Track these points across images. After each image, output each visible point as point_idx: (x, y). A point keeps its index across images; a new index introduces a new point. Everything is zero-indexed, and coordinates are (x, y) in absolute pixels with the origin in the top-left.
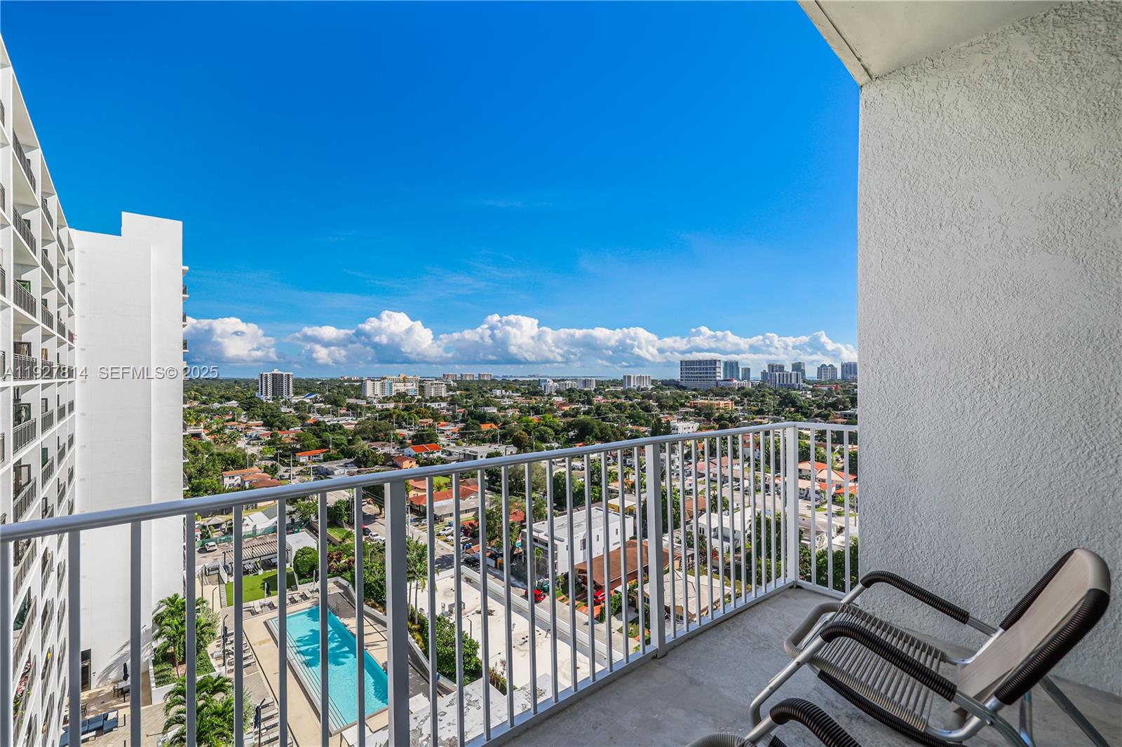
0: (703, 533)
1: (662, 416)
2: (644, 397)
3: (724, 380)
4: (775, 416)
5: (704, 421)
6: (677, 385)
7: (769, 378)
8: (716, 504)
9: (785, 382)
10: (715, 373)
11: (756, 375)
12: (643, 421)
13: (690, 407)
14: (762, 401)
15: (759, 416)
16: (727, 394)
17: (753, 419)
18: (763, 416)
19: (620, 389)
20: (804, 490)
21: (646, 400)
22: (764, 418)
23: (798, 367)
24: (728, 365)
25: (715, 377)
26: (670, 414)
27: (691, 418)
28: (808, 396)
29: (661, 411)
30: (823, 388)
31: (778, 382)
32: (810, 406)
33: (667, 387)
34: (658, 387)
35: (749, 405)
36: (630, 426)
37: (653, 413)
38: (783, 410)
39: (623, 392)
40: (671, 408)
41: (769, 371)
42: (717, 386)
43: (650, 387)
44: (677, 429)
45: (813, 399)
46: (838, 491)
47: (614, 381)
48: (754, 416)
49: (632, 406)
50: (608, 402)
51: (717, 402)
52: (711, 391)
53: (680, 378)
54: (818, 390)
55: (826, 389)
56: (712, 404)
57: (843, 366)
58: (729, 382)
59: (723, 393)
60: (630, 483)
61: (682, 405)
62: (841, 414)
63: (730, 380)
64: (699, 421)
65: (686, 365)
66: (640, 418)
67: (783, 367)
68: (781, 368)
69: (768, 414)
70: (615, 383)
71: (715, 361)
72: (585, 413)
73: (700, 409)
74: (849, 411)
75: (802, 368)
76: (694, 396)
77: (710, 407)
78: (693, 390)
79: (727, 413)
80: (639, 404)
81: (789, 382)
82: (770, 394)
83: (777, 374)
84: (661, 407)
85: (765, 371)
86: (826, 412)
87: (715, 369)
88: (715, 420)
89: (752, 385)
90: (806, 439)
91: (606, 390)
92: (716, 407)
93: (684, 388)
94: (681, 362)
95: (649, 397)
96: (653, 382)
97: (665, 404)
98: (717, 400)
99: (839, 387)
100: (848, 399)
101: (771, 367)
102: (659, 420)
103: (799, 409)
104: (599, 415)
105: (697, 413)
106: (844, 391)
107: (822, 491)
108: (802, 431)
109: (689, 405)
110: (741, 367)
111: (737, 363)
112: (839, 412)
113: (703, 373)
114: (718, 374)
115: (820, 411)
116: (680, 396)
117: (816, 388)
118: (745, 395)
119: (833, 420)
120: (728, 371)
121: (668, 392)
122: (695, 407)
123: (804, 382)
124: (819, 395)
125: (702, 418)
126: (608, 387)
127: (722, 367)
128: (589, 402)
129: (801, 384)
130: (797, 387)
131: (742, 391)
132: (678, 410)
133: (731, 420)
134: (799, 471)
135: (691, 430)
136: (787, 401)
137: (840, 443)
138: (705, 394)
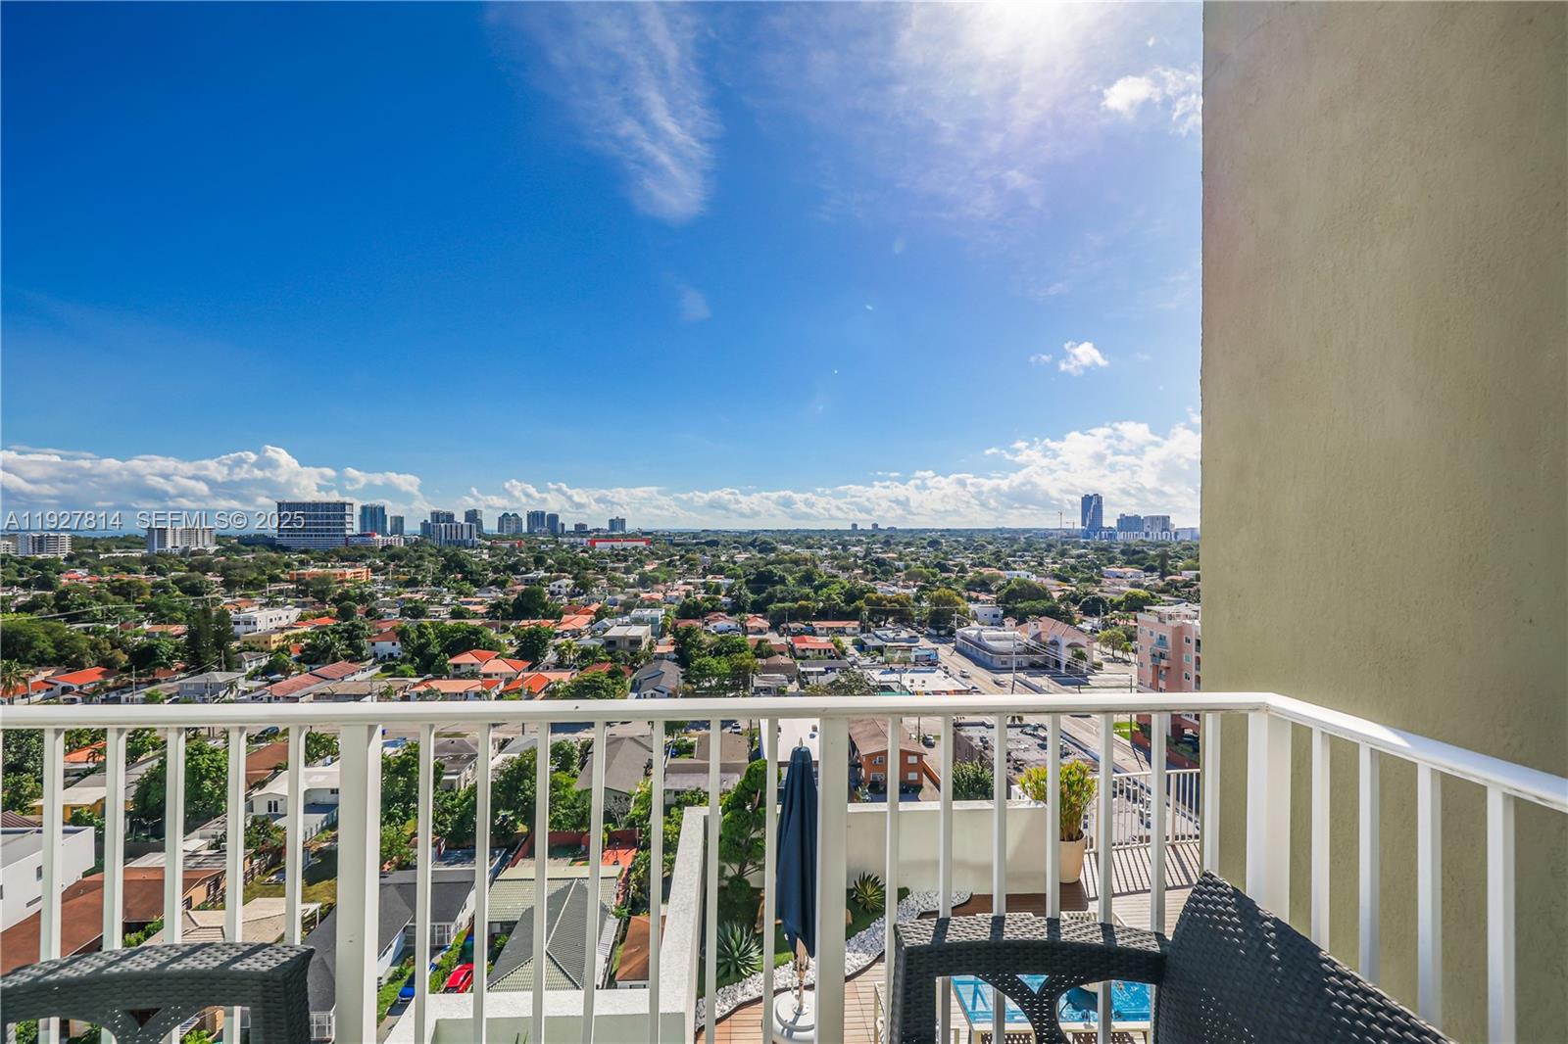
0: (276, 810)
1: (227, 600)
2: (192, 568)
3: (359, 535)
4: (433, 588)
5: (314, 603)
6: (270, 544)
7: (431, 532)
8: (310, 750)
9: (454, 538)
10: (343, 524)
11: (412, 527)
13: (291, 582)
14: (417, 567)
15: (409, 590)
16: (363, 557)
17: (399, 594)
18: (414, 589)
19: (137, 554)
21: (197, 573)
22: (417, 592)
23: (472, 516)
24: (369, 511)
25: (343, 530)
26: (249, 597)
27: (289, 601)
28: (483, 556)
29: (229, 591)
30: (503, 545)
31: (443, 538)
32: (485, 570)
33: (248, 549)
34: (229, 549)
35: (395, 572)
36: (146, 626)
37: (205, 596)
38: (445, 579)
39: (143, 560)
40: (250, 584)
41: (433, 520)
42: (346, 545)
43: (212, 549)
44: (255, 623)
45: (490, 560)
46: (507, 688)
47: (125, 539)
48: (401, 590)
49: (156, 586)
50: (99, 581)
51: (341, 571)
52: (336, 553)
53: (275, 531)
54: (498, 548)
55: (507, 545)
56: (331, 574)
57: (529, 516)
58: (367, 539)
59: (354, 556)
61: (274, 579)
62: (522, 579)
63: (369, 535)
64: (304, 605)
65: (292, 511)
66: (174, 609)
67: (452, 516)
68: (450, 517)
69: (422, 586)
70: (128, 542)
71: (347, 505)
72: (20, 609)
73: (307, 584)
74: (530, 575)
75: (479, 517)
76: (301, 562)
77: (328, 580)
78: (301, 552)
79: (356, 588)
80: (178, 581)
81: (459, 538)
82: (431, 555)
83: (442, 525)
84: (229, 585)
85: (426, 521)
86: (504, 577)
87: (343, 517)
88: (334, 601)
89: (406, 542)
90: (472, 618)
91: (102, 556)
92: (339, 579)
94: (282, 505)
95: (206, 567)
96: (219, 539)
97: (238, 578)
98: (344, 566)
99: (523, 543)
100: (532, 559)
102: (220, 610)
103: (468, 575)
104: (62, 609)
105: (301, 592)
106: (529, 549)
107: (484, 692)
108: (469, 607)
109: (287, 578)
110: (389, 513)
111: (384, 509)
112: (519, 577)
113: (322, 524)
114: (348, 526)
115: (495, 576)
116: (273, 563)
117: (494, 545)
119: (512, 588)
120: (368, 521)
121: (249, 557)
122: (299, 580)
123: (479, 536)
124: (498, 555)
125: (310, 599)
126: (108, 550)
127: (357, 514)
128: (45, 584)
129: (476, 539)
130: (470, 544)
131: (390, 552)
132: (265, 587)
133: (362, 599)
134: (457, 666)
135: (284, 623)
136: (454, 564)
137: (516, 619)
138: (324, 559)
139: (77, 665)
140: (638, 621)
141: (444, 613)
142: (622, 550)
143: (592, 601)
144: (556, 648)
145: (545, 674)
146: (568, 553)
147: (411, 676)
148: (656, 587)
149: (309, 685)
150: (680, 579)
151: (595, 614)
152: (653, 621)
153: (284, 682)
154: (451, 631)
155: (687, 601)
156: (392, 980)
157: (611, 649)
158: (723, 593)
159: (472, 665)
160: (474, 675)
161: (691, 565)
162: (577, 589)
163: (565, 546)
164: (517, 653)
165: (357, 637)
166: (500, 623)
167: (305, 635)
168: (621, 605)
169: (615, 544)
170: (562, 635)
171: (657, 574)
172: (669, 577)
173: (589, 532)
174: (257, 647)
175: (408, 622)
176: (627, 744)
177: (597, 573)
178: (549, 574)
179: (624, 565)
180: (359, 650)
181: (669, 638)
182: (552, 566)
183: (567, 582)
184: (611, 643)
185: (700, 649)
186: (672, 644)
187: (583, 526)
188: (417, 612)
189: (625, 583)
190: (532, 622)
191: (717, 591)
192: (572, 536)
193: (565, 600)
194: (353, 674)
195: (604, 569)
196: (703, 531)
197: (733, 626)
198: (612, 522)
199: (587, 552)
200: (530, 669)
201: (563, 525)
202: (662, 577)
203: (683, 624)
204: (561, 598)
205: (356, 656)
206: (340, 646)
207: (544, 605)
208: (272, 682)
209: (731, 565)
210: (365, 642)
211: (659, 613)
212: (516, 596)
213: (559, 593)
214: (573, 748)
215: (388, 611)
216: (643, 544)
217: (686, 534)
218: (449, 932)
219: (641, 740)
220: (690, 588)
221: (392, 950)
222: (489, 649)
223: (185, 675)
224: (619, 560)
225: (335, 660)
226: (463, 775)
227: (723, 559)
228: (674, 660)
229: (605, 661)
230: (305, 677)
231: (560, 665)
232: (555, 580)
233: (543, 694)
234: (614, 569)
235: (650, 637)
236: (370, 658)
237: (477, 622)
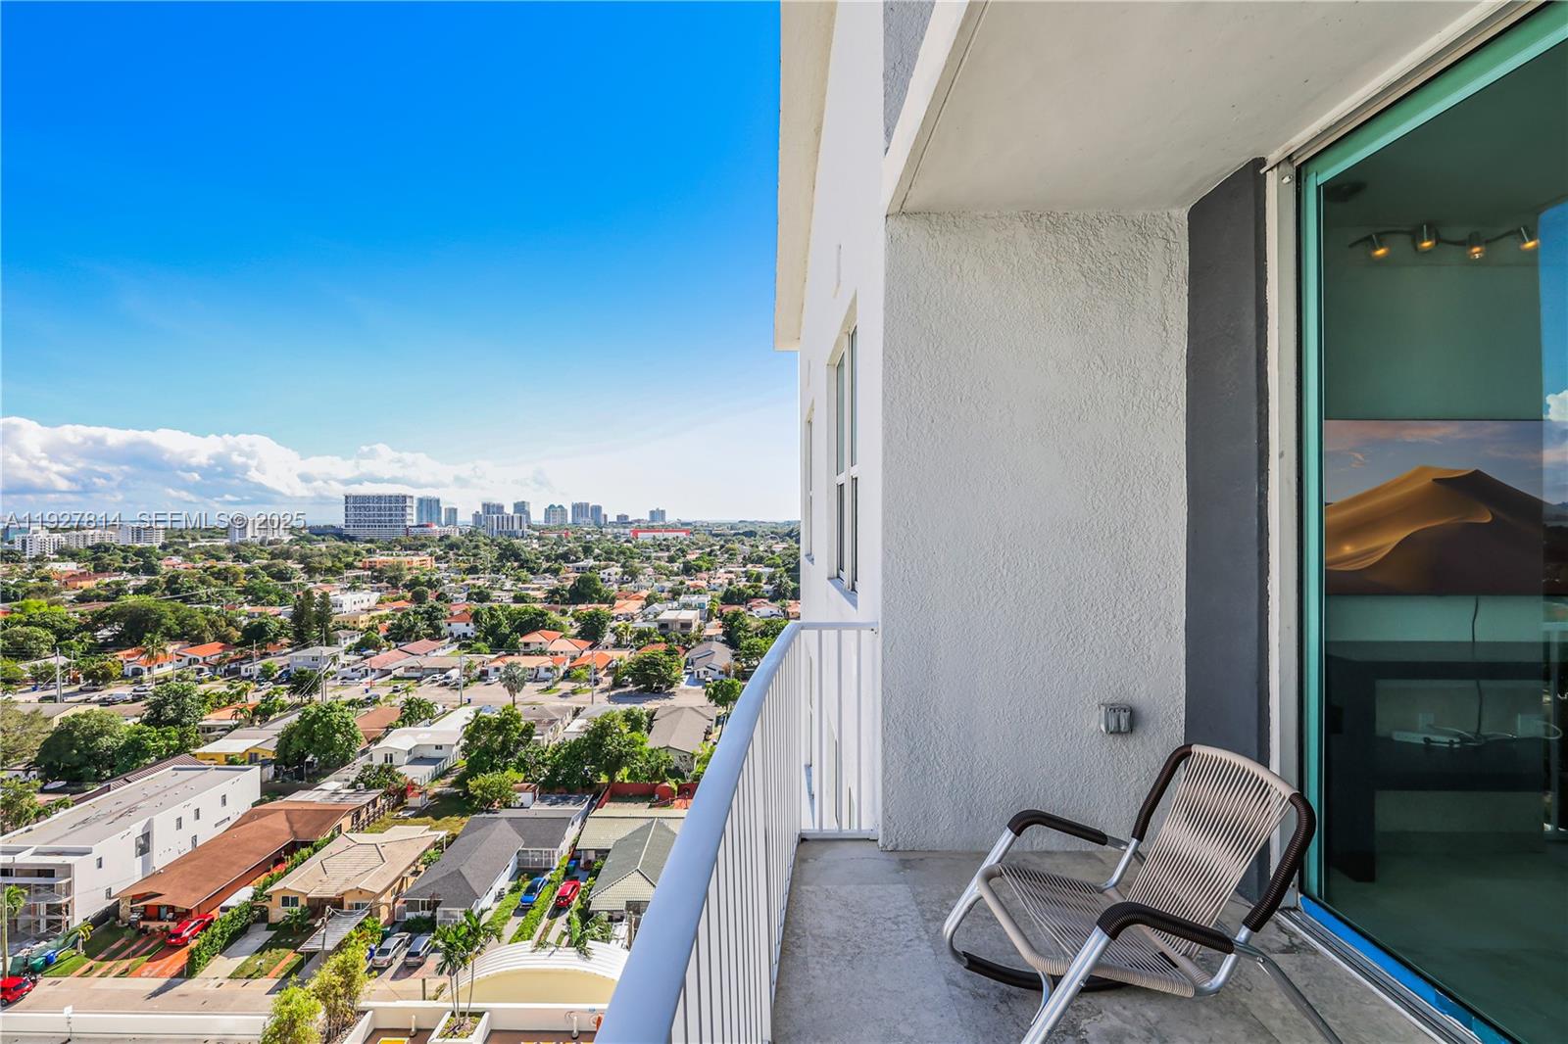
0: (391, 761)
1: (311, 585)
2: (274, 556)
3: (417, 527)
4: (493, 575)
5: (387, 588)
6: (340, 535)
7: (483, 523)
8: (414, 713)
9: (505, 529)
10: (402, 515)
11: (465, 518)
12: (273, 597)
13: (364, 568)
14: (475, 555)
15: (472, 576)
16: (424, 546)
17: (463, 581)
18: (477, 576)
19: (222, 543)
20: (533, 669)
21: (281, 561)
22: (478, 579)
23: (520, 508)
24: (424, 504)
25: (403, 521)
26: (328, 582)
27: (364, 586)
28: (534, 546)
29: (310, 577)
30: (552, 535)
31: (495, 528)
32: (537, 558)
33: (320, 538)
34: (301, 539)
35: (456, 560)
36: (247, 608)
37: (293, 581)
38: (504, 566)
39: (229, 549)
40: (329, 570)
41: (484, 512)
42: (407, 535)
43: (287, 538)
44: (341, 606)
45: (541, 549)
46: (572, 664)
48: (465, 577)
49: (248, 572)
50: (195, 568)
51: (408, 559)
52: (398, 542)
53: (343, 522)
54: (545, 538)
55: (555, 536)
56: (401, 562)
57: (573, 507)
58: (425, 529)
59: (417, 547)
60: (249, 708)
61: (349, 566)
62: (573, 567)
63: (427, 526)
64: (379, 590)
65: (355, 503)
66: (268, 592)
67: (502, 507)
68: (500, 508)
69: (484, 573)
70: (211, 533)
71: (405, 497)
72: (137, 591)
73: (381, 571)
74: (581, 563)
75: (526, 509)
76: (369, 551)
77: (398, 568)
78: (367, 542)
79: (424, 575)
80: (264, 568)
81: (510, 529)
82: (486, 545)
83: (495, 516)
84: (310, 570)
85: (478, 512)
86: (556, 566)
87: (404, 509)
88: (405, 586)
89: (460, 532)
90: (534, 602)
91: (191, 545)
92: (407, 566)
93: (352, 539)
94: (346, 497)
95: (286, 555)
96: (293, 530)
97: (317, 565)
98: (407, 555)
99: (570, 533)
100: (580, 549)
101: (487, 507)
102: (308, 593)
103: (524, 564)
104: (174, 592)
105: (375, 578)
106: (575, 538)
107: (555, 667)
108: (529, 592)
109: (360, 565)
110: (443, 506)
111: (438, 501)
112: (570, 565)
113: (385, 516)
114: (408, 517)
115: (549, 564)
116: (345, 552)
117: (544, 535)
118: (451, 547)
119: (565, 576)
120: (425, 513)
121: (323, 546)
122: (371, 568)
123: (529, 527)
124: (548, 544)
125: (384, 584)
126: (194, 540)
127: (415, 505)
128: (150, 570)
129: (526, 530)
130: (520, 535)
131: (447, 542)
132: (342, 574)
133: (430, 584)
134: (527, 645)
135: (365, 605)
136: (509, 553)
137: (574, 604)
138: (388, 548)
139: (198, 640)
140: (686, 606)
141: (507, 598)
142: (664, 540)
143: (641, 587)
144: (613, 630)
145: (606, 652)
146: (613, 543)
147: (485, 653)
148: (699, 575)
149: (399, 660)
150: (721, 567)
151: (646, 599)
152: (701, 607)
153: (377, 657)
154: (519, 613)
155: (731, 588)
156: (512, 891)
157: (664, 631)
158: (764, 581)
159: (541, 644)
160: (542, 653)
161: (731, 555)
162: (626, 577)
163: (609, 537)
164: (579, 633)
165: (436, 618)
166: (560, 607)
167: (387, 617)
168: (669, 592)
169: (657, 534)
170: (616, 618)
171: (701, 563)
172: (712, 565)
173: (631, 523)
174: (351, 625)
175: (475, 606)
176: (688, 714)
177: (642, 562)
178: (598, 563)
179: (667, 554)
180: (438, 629)
181: (716, 622)
182: (599, 555)
183: (616, 570)
184: (664, 626)
185: (746, 631)
186: (721, 627)
187: (626, 517)
188: (482, 597)
189: (670, 572)
190: (590, 606)
191: (758, 578)
192: (615, 527)
193: (616, 587)
194: (435, 651)
195: (648, 558)
196: (740, 522)
197: (775, 612)
198: (652, 513)
199: (631, 542)
200: (591, 647)
201: (605, 516)
202: (705, 566)
203: (729, 610)
204: (612, 585)
205: (436, 635)
206: (422, 625)
207: (598, 591)
208: (366, 657)
209: (770, 555)
210: (443, 623)
211: (705, 599)
212: (572, 583)
213: (609, 581)
214: (642, 714)
215: (456, 595)
216: (684, 534)
217: (724, 524)
218: (553, 856)
219: (700, 710)
220: (732, 576)
221: (509, 869)
222: (554, 630)
223: (290, 650)
224: (662, 550)
225: (417, 639)
226: (546, 736)
227: (761, 548)
228: (723, 642)
229: (659, 642)
230: (394, 652)
231: (618, 645)
232: (604, 569)
233: (605, 671)
234: (658, 558)
235: (698, 621)
236: (446, 637)
237: (538, 606)
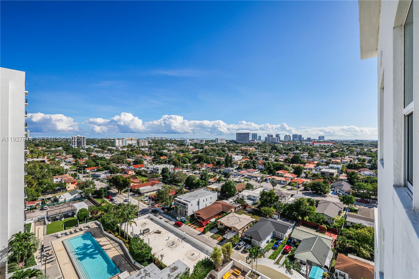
0: (243, 198)
1: (229, 153)
2: (223, 146)
3: (252, 140)
4: (269, 154)
6: (234, 142)
7: (267, 140)
8: (249, 187)
9: (273, 141)
10: (248, 138)
11: (263, 139)
12: (222, 156)
13: (240, 150)
14: (265, 148)
15: (264, 154)
16: (253, 145)
17: (262, 155)
19: (214, 143)
20: (279, 181)
21: (224, 148)
22: (266, 154)
23: (277, 136)
24: (253, 135)
25: (248, 139)
26: (232, 153)
27: (240, 154)
28: (281, 146)
29: (229, 151)
30: (286, 143)
31: (271, 141)
32: (282, 150)
33: (231, 143)
34: (228, 143)
35: (260, 149)
36: (217, 157)
37: (226, 152)
38: (272, 151)
39: (215, 145)
40: (233, 150)
42: (249, 142)
43: (225, 143)
44: (234, 159)
45: (283, 147)
46: (291, 181)
47: (212, 140)
48: (262, 153)
49: (218, 150)
50: (209, 148)
51: (249, 148)
52: (247, 144)
53: (236, 139)
54: (285, 144)
55: (287, 143)
56: (247, 149)
57: (293, 136)
58: (253, 141)
59: (251, 145)
60: (217, 179)
61: (237, 149)
62: (292, 153)
63: (254, 140)
64: (243, 155)
65: (238, 135)
66: (221, 154)
67: (273, 136)
69: (267, 153)
70: (212, 141)
71: (249, 133)
72: (201, 152)
73: (243, 151)
74: (295, 152)
75: (279, 136)
76: (241, 146)
77: (247, 150)
78: (240, 144)
79: (253, 152)
80: (221, 149)
82: (268, 145)
83: (270, 138)
84: (229, 150)
85: (266, 137)
86: (287, 152)
87: (249, 136)
88: (248, 155)
89: (262, 142)
90: (280, 162)
91: (209, 144)
92: (249, 150)
93: (238, 143)
94: (237, 133)
95: (225, 146)
96: (226, 141)
98: (249, 147)
99: (292, 143)
100: (295, 147)
101: (269, 136)
102: (228, 155)
103: (278, 151)
104: (206, 153)
105: (242, 153)
106: (293, 144)
107: (286, 181)
108: (279, 159)
109: (239, 149)
110: (258, 135)
111: (256, 134)
113: (244, 138)
114: (250, 138)
115: (285, 152)
116: (236, 146)
118: (259, 146)
119: (290, 155)
120: (253, 137)
121: (232, 145)
122: (241, 150)
123: (280, 141)
124: (285, 146)
125: (244, 154)
126: (210, 143)
127: (251, 135)
128: (203, 148)
129: (279, 142)
130: (277, 143)
131: (258, 144)
132: (235, 151)
133: (254, 155)
134: (278, 173)
135: (240, 159)
136: (274, 148)
137: (292, 163)
138: (245, 145)
139: (209, 163)
140: (332, 168)
141: (273, 160)
142: (324, 146)
143: (315, 160)
144: (305, 173)
145: (302, 179)
146: (305, 146)
147: (267, 174)
148: (337, 158)
149: (246, 173)
150: (347, 156)
151: (316, 164)
152: (338, 169)
153: (241, 171)
154: (276, 164)
155: (351, 163)
156: (271, 242)
157: (323, 175)
158: (367, 162)
159: (282, 174)
160: (282, 176)
161: (351, 152)
162: (309, 157)
163: (304, 144)
164: (293, 172)
165: (255, 164)
166: (288, 164)
167: (244, 162)
168: (325, 162)
169: (321, 144)
170: (306, 169)
171: (338, 154)
172: (343, 155)
173: (312, 140)
174: (236, 163)
175: (265, 161)
176: (331, 204)
177: (315, 152)
178: (300, 152)
179: (325, 150)
180: (255, 167)
181: (344, 174)
182: (301, 150)
183: (306, 154)
184: (323, 173)
185: (357, 179)
186: (346, 176)
187: (310, 138)
188: (266, 159)
189: (326, 156)
190: (297, 164)
191: (364, 160)
192: (306, 141)
193: (306, 159)
194: (254, 172)
195: (318, 151)
196: (355, 140)
197: (372, 173)
198: (319, 137)
199: (311, 146)
200: (297, 177)
201: (303, 138)
202: (340, 155)
203: (350, 171)
204: (305, 159)
205: (255, 168)
206: (251, 165)
207: (300, 160)
208: (239, 171)
209: (370, 153)
210: (256, 165)
211: (340, 166)
212: (292, 157)
213: (304, 157)
214: (314, 201)
215: (260, 158)
216: (331, 144)
217: (348, 141)
218: (284, 236)
219: (337, 204)
220: (352, 159)
221: (271, 235)
222: (286, 170)
223: (224, 167)
224: (322, 149)
225: (250, 168)
226: (282, 200)
227: (365, 150)
228: (347, 182)
229: (321, 178)
230: (245, 171)
231: (306, 177)
232: (302, 154)
233: (302, 185)
234: (322, 152)
235: (337, 173)
236: (257, 169)
237: (281, 163)
